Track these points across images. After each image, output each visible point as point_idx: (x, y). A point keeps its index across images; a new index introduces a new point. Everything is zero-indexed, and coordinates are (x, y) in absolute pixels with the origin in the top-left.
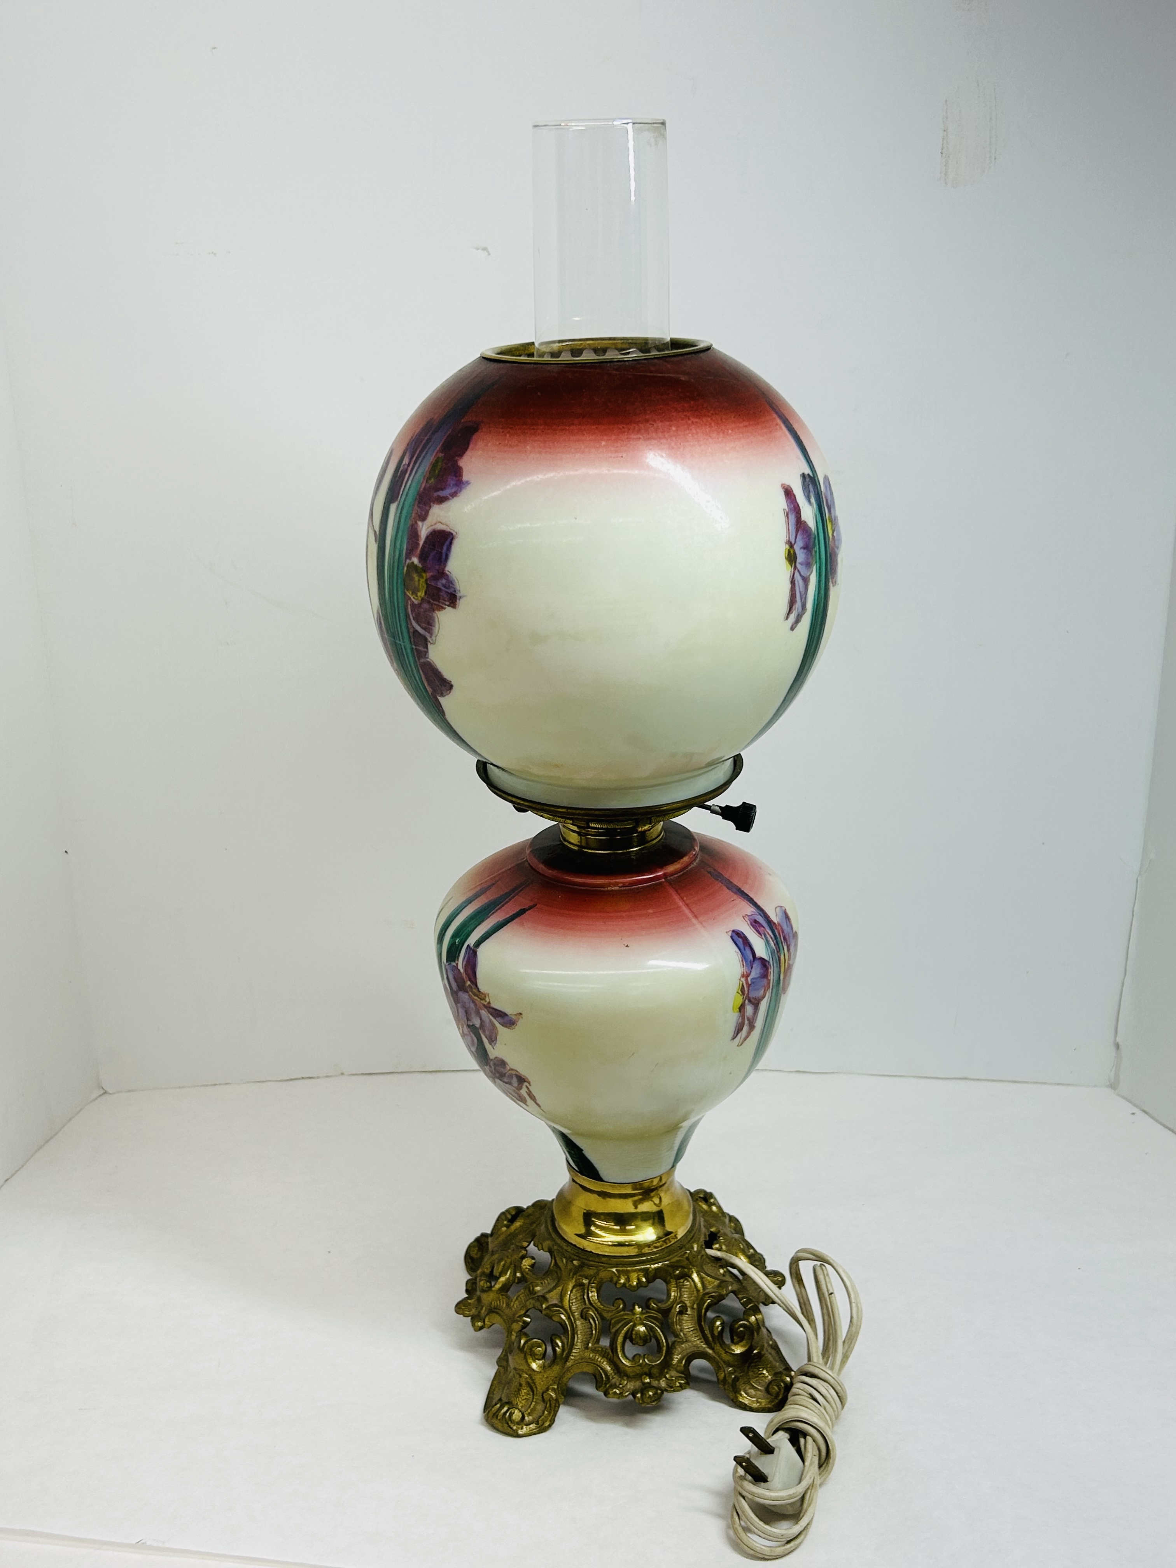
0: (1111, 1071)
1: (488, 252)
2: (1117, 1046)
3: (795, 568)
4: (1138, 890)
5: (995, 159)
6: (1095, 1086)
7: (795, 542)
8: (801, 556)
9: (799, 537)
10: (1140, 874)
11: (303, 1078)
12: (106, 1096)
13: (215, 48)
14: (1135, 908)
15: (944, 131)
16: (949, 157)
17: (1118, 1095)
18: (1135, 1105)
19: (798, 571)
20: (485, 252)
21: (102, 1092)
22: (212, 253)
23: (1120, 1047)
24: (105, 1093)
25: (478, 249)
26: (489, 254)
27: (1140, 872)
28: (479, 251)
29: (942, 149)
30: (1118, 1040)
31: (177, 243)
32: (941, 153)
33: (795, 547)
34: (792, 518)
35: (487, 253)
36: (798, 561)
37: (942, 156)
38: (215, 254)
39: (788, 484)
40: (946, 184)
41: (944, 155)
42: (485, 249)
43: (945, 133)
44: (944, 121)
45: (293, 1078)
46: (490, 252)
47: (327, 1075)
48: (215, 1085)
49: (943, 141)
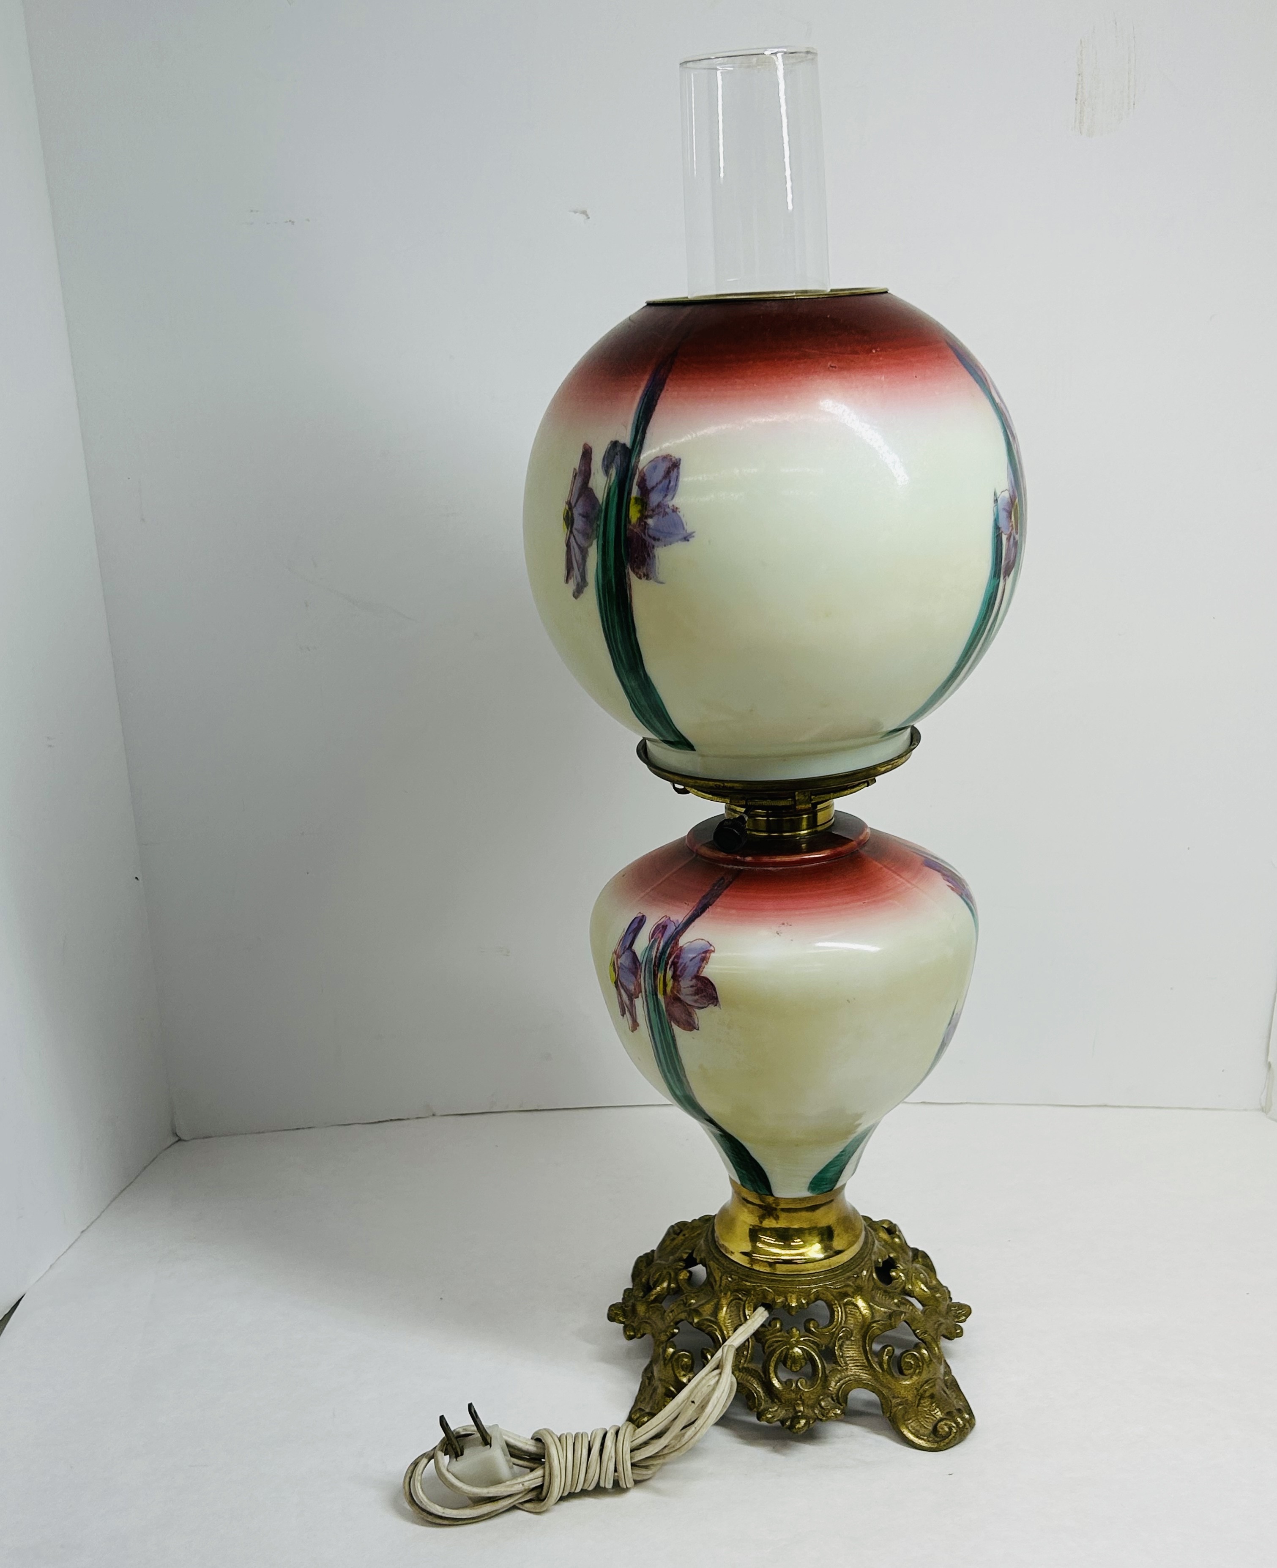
0: (1262, 1094)
1: (587, 215)
2: (1269, 1065)
3: (571, 532)
5: (1134, 104)
6: (1245, 1110)
7: (575, 506)
8: (579, 523)
9: (580, 502)
11: (391, 1120)
12: (180, 1143)
15: (1078, 73)
16: (1084, 103)
17: (1270, 1118)
19: (574, 536)
20: (584, 216)
21: (176, 1139)
22: (290, 221)
23: (1272, 1067)
24: (180, 1140)
25: (575, 212)
26: (589, 218)
28: (577, 214)
29: (1077, 94)
30: (1270, 1059)
32: (1076, 99)
33: (574, 510)
34: (579, 480)
35: (586, 218)
36: (575, 526)
37: (1076, 103)
38: (293, 222)
39: (590, 445)
41: (1079, 101)
42: (584, 213)
43: (1080, 77)
44: (1078, 65)
45: (381, 1120)
46: (590, 216)
47: (417, 1116)
48: (297, 1129)
49: (1078, 86)
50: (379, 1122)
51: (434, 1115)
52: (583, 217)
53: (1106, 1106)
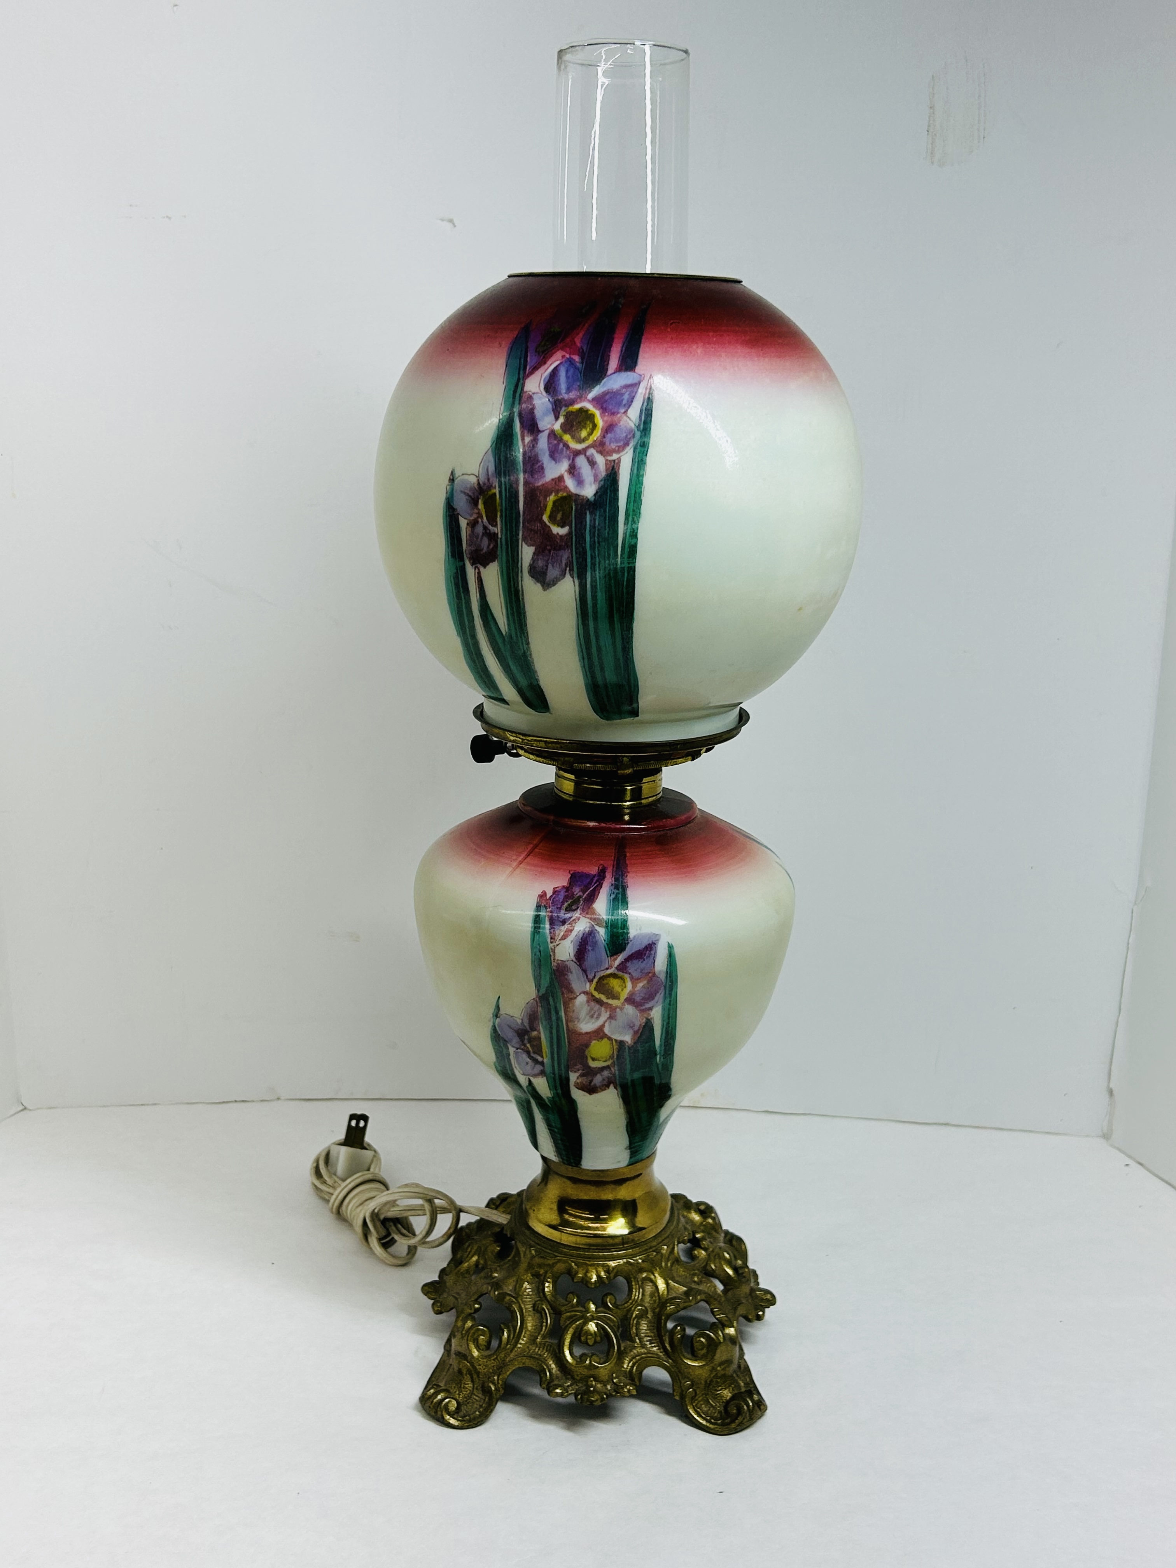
0: (1104, 1119)
1: (454, 224)
2: (1111, 1092)
4: (1133, 921)
5: (984, 138)
6: (1087, 1136)
10: (1135, 904)
11: (236, 1101)
12: (25, 1112)
13: (176, 5)
14: (1130, 941)
15: (931, 108)
16: (935, 135)
17: (1111, 1146)
18: (1130, 1157)
21: (21, 1107)
22: (167, 216)
23: (1115, 1093)
24: (25, 1108)
25: (443, 220)
26: (455, 226)
27: (1135, 901)
28: (444, 222)
29: (929, 126)
30: (1112, 1085)
31: (131, 205)
32: (928, 131)
35: (452, 225)
37: (928, 134)
38: (170, 218)
40: (932, 163)
41: (930, 133)
42: (451, 221)
43: (932, 110)
44: (930, 99)
45: (225, 1100)
46: (456, 224)
47: (261, 1099)
48: (142, 1105)
49: (929, 118)
50: (224, 1102)
51: (278, 1099)
52: (450, 225)
53: (947, 1124)
